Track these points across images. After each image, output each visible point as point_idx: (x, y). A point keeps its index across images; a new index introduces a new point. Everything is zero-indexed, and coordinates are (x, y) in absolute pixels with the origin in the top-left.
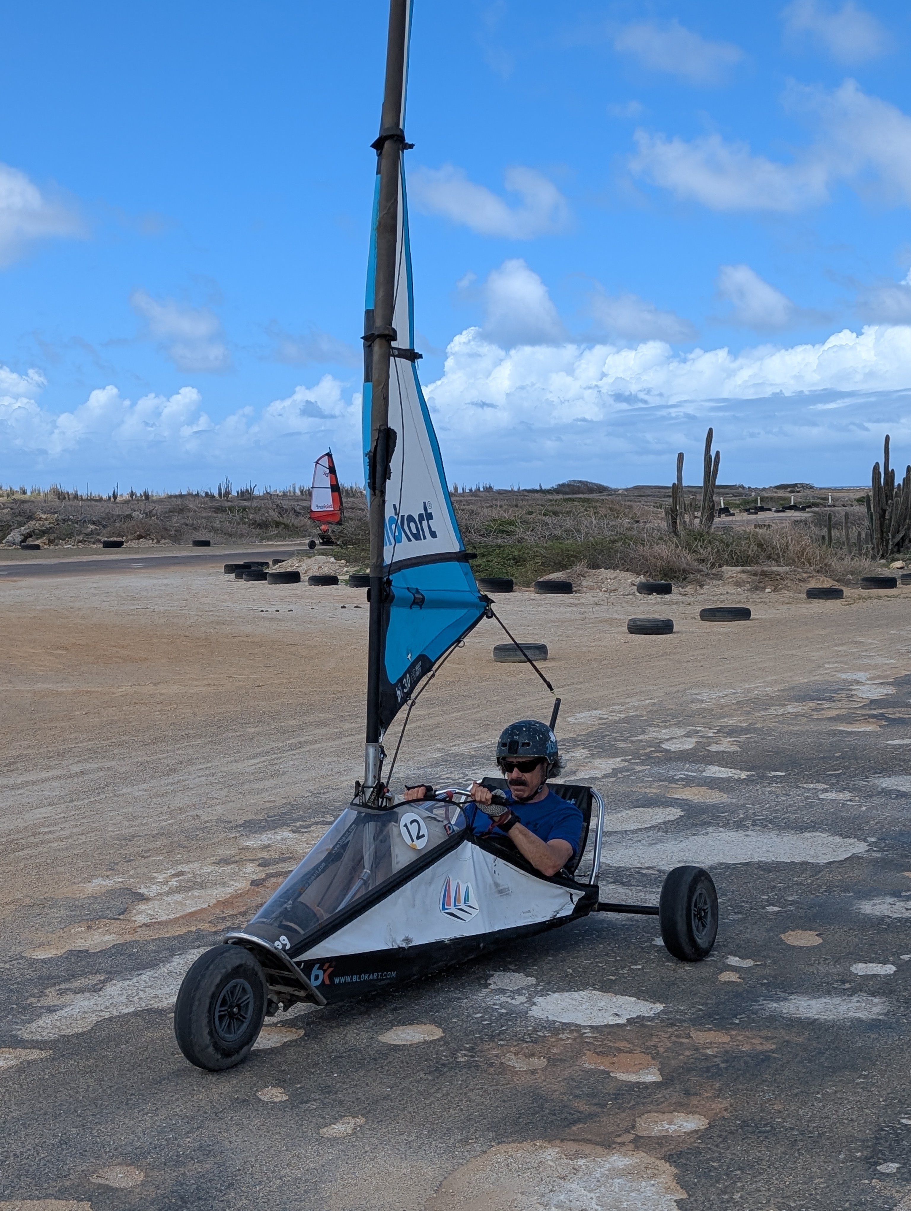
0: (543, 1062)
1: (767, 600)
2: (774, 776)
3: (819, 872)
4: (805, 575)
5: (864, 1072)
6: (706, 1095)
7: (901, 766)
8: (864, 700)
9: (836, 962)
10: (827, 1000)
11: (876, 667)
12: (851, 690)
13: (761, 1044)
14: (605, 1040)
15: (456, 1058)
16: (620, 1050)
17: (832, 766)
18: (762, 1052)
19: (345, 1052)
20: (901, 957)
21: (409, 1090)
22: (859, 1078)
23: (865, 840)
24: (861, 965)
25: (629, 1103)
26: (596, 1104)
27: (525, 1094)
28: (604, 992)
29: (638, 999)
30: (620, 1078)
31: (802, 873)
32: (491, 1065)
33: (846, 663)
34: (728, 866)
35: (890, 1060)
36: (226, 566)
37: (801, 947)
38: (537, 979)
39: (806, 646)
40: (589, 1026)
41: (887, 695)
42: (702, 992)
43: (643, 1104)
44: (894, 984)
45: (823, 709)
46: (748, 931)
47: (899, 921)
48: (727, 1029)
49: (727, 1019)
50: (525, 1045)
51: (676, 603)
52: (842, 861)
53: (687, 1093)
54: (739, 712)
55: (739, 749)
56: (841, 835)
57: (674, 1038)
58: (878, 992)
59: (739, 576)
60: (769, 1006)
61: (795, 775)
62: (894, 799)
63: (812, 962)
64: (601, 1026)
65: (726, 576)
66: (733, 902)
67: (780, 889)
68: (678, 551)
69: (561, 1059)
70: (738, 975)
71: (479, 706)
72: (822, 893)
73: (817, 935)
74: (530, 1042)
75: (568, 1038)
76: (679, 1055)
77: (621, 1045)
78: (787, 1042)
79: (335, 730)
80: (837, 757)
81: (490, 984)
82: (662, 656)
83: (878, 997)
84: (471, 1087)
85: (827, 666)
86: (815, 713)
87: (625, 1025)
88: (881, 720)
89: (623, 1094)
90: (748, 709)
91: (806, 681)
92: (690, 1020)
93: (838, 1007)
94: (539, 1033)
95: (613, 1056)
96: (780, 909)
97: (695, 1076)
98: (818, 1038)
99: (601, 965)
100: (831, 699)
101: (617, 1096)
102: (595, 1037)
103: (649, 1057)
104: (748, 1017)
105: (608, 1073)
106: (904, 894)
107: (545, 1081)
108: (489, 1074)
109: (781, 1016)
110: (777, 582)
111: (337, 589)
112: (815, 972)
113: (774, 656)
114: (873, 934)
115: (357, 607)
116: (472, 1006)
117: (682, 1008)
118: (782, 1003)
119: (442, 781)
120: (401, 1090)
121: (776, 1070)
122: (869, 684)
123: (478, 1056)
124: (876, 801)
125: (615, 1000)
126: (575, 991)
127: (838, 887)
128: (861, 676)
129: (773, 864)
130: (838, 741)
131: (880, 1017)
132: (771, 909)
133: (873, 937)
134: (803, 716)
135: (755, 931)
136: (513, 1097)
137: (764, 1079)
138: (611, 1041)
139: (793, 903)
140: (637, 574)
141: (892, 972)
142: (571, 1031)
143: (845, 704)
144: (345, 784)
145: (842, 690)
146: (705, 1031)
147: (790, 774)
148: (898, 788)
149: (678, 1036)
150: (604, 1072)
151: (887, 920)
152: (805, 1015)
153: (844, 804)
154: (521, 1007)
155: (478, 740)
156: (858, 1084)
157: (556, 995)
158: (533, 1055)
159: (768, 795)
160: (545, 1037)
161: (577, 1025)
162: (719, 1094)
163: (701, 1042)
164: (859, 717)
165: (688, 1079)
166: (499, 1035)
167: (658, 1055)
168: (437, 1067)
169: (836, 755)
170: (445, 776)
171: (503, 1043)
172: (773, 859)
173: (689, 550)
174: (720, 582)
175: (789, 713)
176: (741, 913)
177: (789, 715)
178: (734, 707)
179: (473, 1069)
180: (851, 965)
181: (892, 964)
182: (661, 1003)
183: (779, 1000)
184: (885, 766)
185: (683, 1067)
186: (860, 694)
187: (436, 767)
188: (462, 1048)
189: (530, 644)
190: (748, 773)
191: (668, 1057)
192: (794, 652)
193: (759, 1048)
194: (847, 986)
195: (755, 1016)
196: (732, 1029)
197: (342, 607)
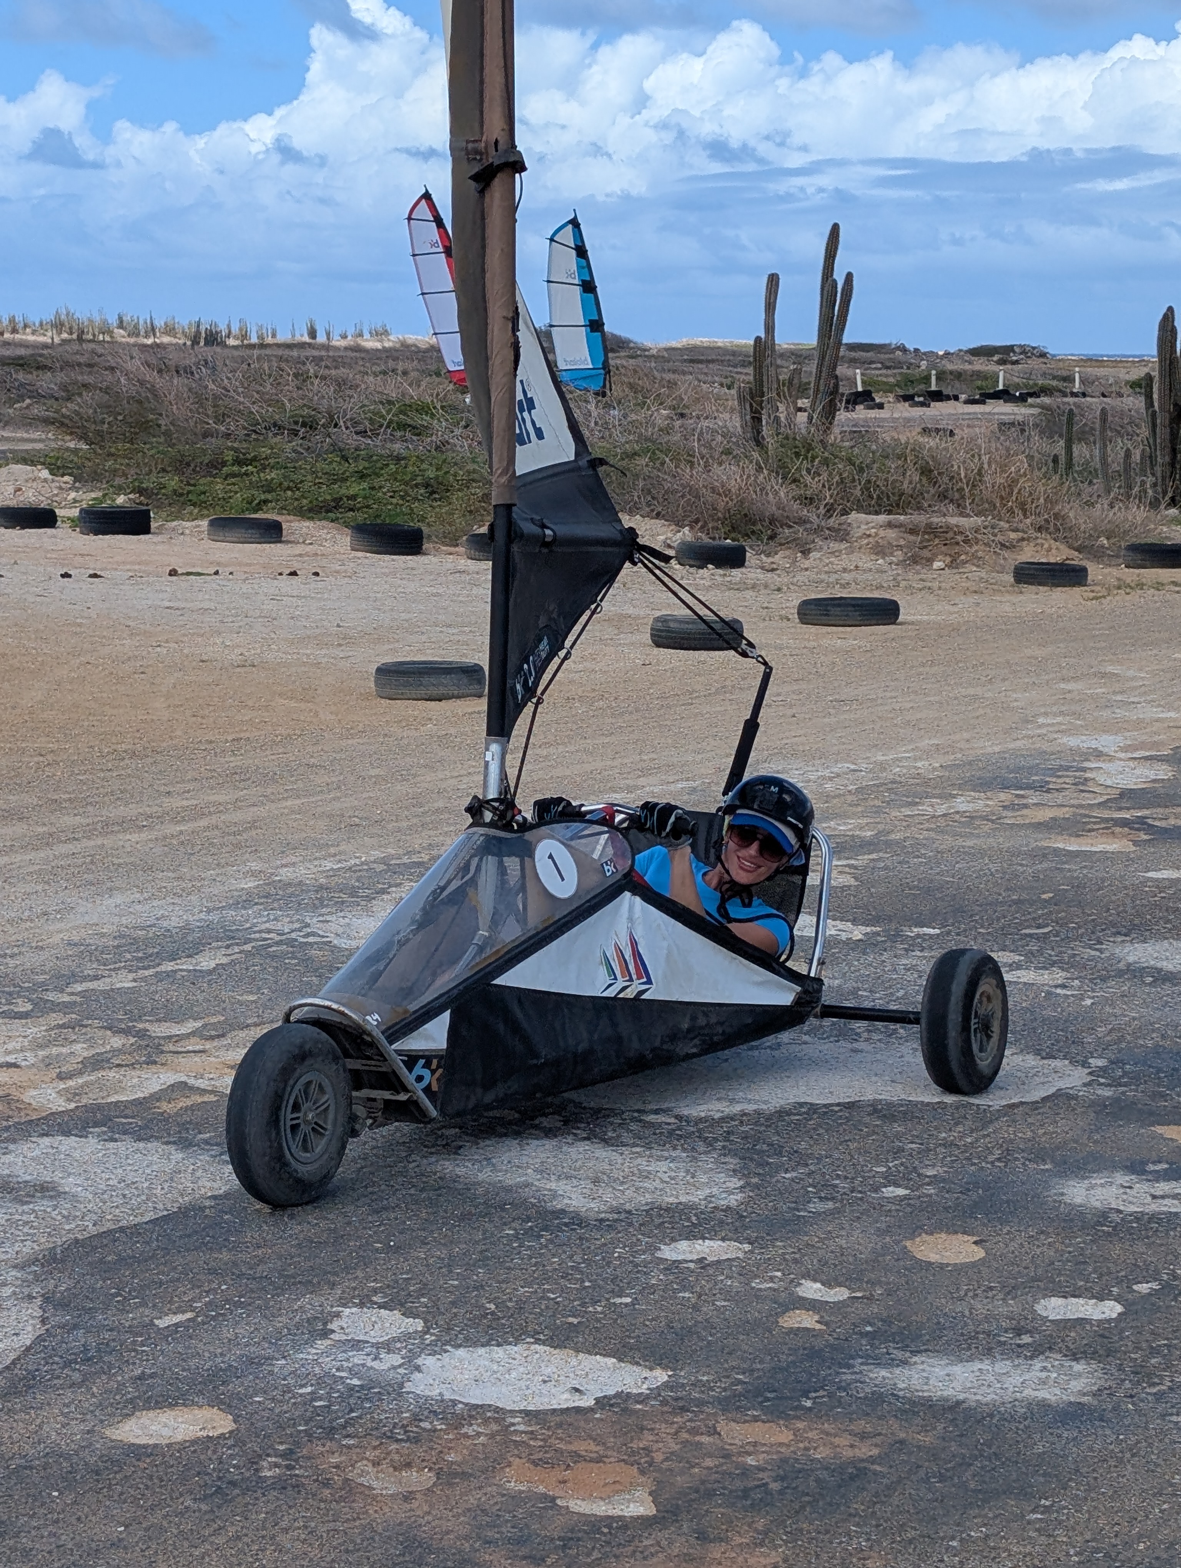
0: (427, 1478)
1: (935, 585)
2: (918, 936)
3: (991, 1122)
4: (1013, 535)
5: (1043, 1502)
6: (738, 1540)
7: (1168, 921)
8: (1109, 790)
9: (1008, 1293)
10: (985, 1365)
11: (1139, 724)
12: (1084, 770)
13: (852, 1446)
14: (550, 1437)
15: (257, 1470)
16: (577, 1457)
17: (1034, 919)
18: (853, 1462)
19: (39, 1459)
20: (1135, 1287)
21: (162, 1529)
22: (1033, 1511)
23: (1085, 1064)
24: (1056, 1302)
25: (588, 1555)
26: (525, 1558)
27: (389, 1538)
28: (555, 1348)
29: (621, 1360)
30: (576, 1509)
31: (956, 1124)
32: (326, 1484)
33: (1078, 715)
34: (813, 1108)
35: (1096, 1478)
37: (942, 1266)
38: (426, 1321)
39: (1004, 680)
40: (520, 1411)
41: (1154, 781)
42: (747, 1348)
43: (616, 1556)
44: (1116, 1338)
45: (1026, 806)
46: (843, 1233)
47: (1137, 1220)
48: (788, 1418)
49: (791, 1398)
50: (394, 1446)
51: (753, 587)
52: (1037, 1102)
53: (702, 1537)
54: (860, 809)
55: (853, 882)
56: (1038, 1053)
57: (685, 1435)
58: (1084, 1352)
59: (882, 533)
60: (871, 1375)
61: (958, 934)
62: (1150, 984)
63: (962, 1293)
64: (545, 1412)
65: (856, 533)
66: (818, 1177)
67: (911, 1155)
68: (761, 477)
69: (463, 1473)
70: (816, 1318)
71: (339, 787)
72: (992, 1163)
73: (975, 1243)
74: (406, 1441)
75: (479, 1434)
76: (693, 1467)
77: (583, 1447)
78: (902, 1442)
79: (41, 829)
80: (1045, 901)
81: (333, 1331)
82: (717, 693)
83: (1083, 1361)
84: (283, 1524)
85: (1041, 720)
86: (1010, 814)
87: (591, 1410)
88: (1138, 830)
89: (579, 1539)
90: (877, 803)
91: (997, 749)
92: (720, 1400)
93: (1004, 1378)
94: (422, 1424)
95: (563, 1467)
96: (907, 1192)
97: (720, 1505)
98: (962, 1435)
99: (552, 1296)
100: (1043, 787)
101: (567, 1542)
102: (532, 1432)
103: (635, 1469)
104: (831, 1395)
105: (553, 1499)
106: (1151, 1167)
107: (429, 1513)
108: (321, 1500)
109: (892, 1394)
110: (957, 549)
111: (54, 537)
112: (967, 1313)
113: (937, 698)
114: (1084, 1242)
115: (95, 576)
116: (293, 1372)
117: (705, 1378)
118: (897, 1371)
119: (257, 935)
120: (147, 1529)
121: (877, 1495)
122: (1121, 760)
123: (301, 1467)
124: (1113, 988)
125: (574, 1362)
126: (499, 1345)
127: (1023, 1151)
128: (1107, 742)
129: (902, 1106)
130: (1050, 869)
131: (1085, 1399)
132: (892, 1191)
133: (1082, 1248)
134: (985, 818)
135: (856, 1233)
136: (365, 1544)
137: (852, 1511)
138: (561, 1439)
139: (934, 1180)
140: (677, 525)
141: (1114, 1315)
142: (486, 1421)
143: (1071, 797)
144: (56, 939)
145: (1068, 769)
146: (745, 1422)
147: (948, 933)
148: (1159, 965)
149: (694, 1431)
150: (545, 1496)
151: (1114, 1216)
152: (939, 1393)
153: (1049, 993)
154: (392, 1374)
155: (335, 855)
156: (1029, 1523)
157: (461, 1352)
158: (408, 1465)
159: (903, 972)
160: (435, 1430)
161: (497, 1410)
162: (763, 1539)
163: (737, 1441)
164: (1095, 823)
165: (707, 1511)
166: (344, 1427)
167: (650, 1466)
168: (219, 1488)
169: (1044, 896)
170: (263, 927)
171: (352, 1442)
172: (903, 1097)
173: (784, 478)
174: (844, 545)
175: (958, 812)
176: (833, 1199)
177: (957, 817)
178: (850, 798)
179: (290, 1491)
180: (1036, 1301)
181: (1115, 1300)
182: (665, 1368)
183: (892, 1363)
184: (1137, 921)
185: (697, 1491)
186: (1101, 779)
187: (245, 908)
188: (270, 1451)
189: (451, 663)
190: (869, 929)
191: (670, 1470)
192: (979, 691)
193: (848, 1453)
194: (1026, 1339)
195: (844, 1394)
196: (798, 1418)
197: (63, 576)
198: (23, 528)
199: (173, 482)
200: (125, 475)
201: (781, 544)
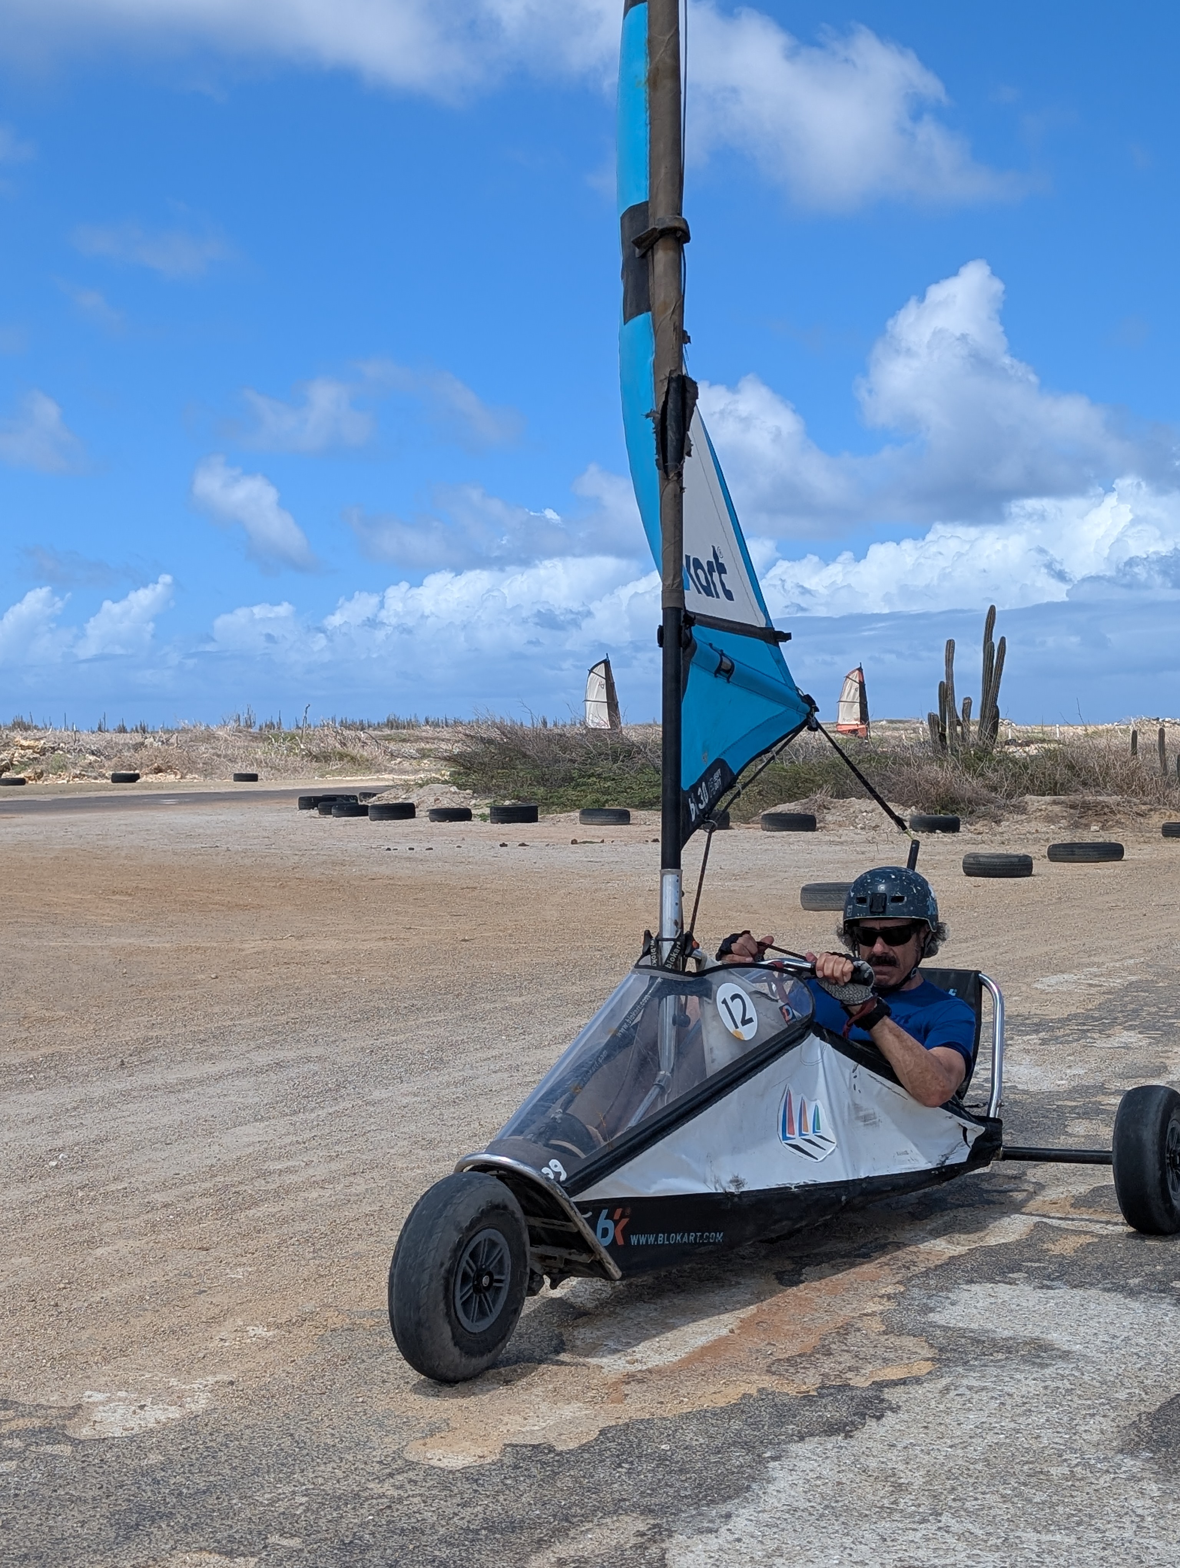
4: (1143, 807)
59: (1050, 808)
65: (1032, 808)
68: (958, 773)
110: (1106, 817)
111: (477, 825)
115: (523, 845)
173: (974, 773)
174: (1025, 817)
197: (501, 846)
198: (451, 821)
199: (541, 791)
200: (505, 788)
201: (979, 817)
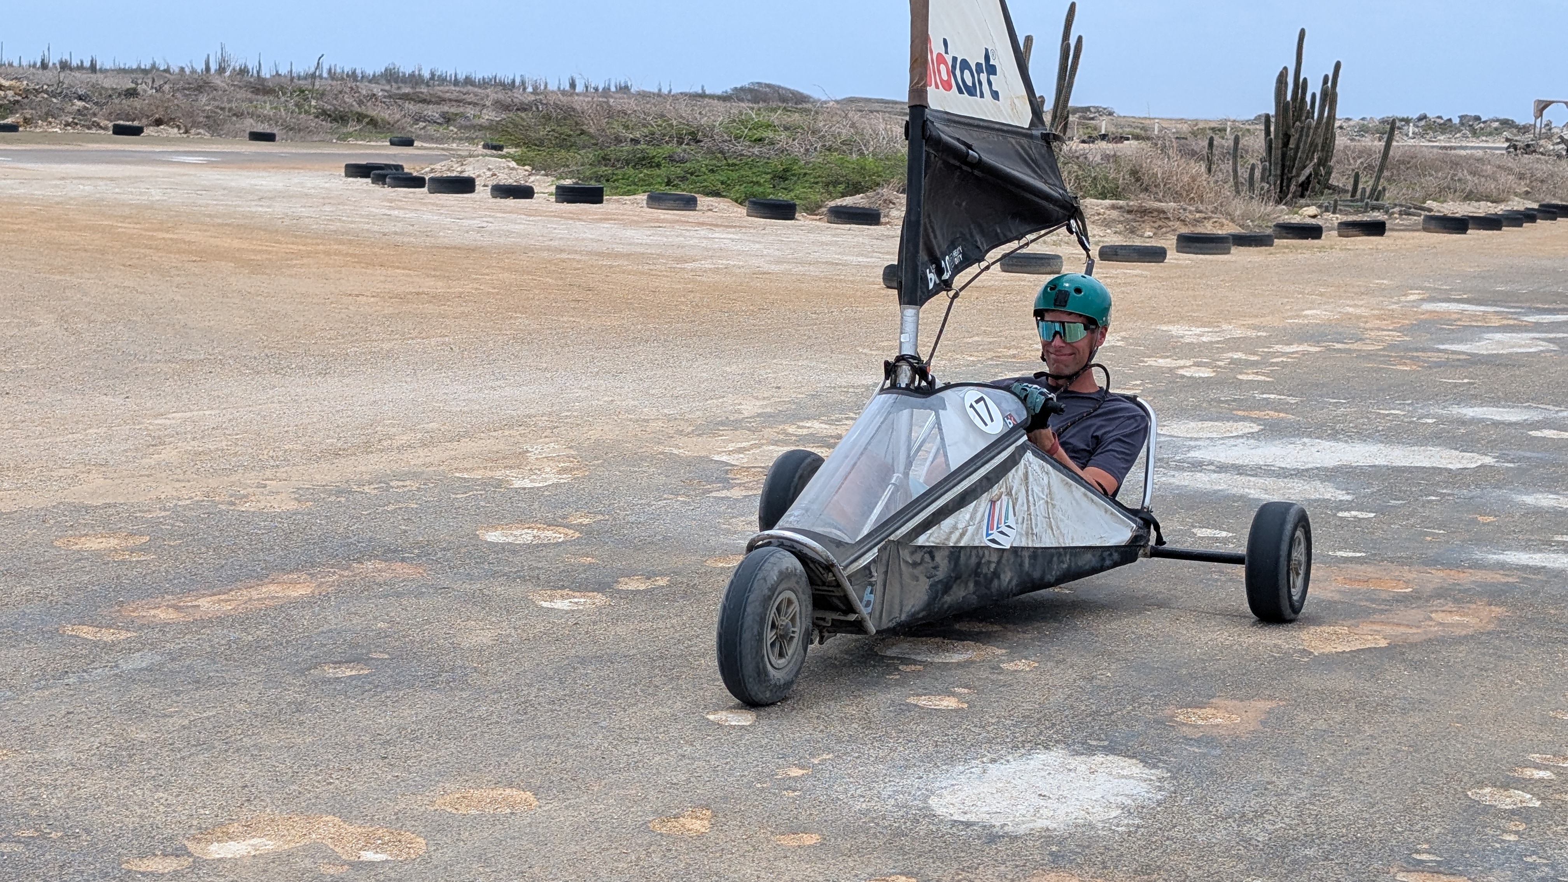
2: (1336, 403)
3: (1459, 474)
7: (1477, 400)
10: (1544, 555)
13: (1502, 578)
18: (1508, 583)
23: (1487, 454)
36: (347, 166)
48: (1460, 569)
49: (1456, 563)
52: (1474, 468)
56: (1456, 450)
60: (1489, 557)
62: (1492, 426)
67: (1426, 485)
78: (1527, 578)
88: (1417, 361)
93: (1558, 560)
104: (1475, 563)
109: (1506, 563)
110: (1160, 223)
111: (542, 203)
118: (1501, 556)
148: (1490, 417)
152: (1530, 563)
172: (1398, 464)
180: (1550, 536)
183: (1495, 553)
184: (1458, 399)
190: (1297, 399)
